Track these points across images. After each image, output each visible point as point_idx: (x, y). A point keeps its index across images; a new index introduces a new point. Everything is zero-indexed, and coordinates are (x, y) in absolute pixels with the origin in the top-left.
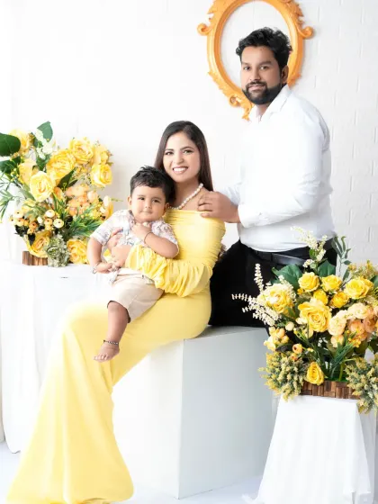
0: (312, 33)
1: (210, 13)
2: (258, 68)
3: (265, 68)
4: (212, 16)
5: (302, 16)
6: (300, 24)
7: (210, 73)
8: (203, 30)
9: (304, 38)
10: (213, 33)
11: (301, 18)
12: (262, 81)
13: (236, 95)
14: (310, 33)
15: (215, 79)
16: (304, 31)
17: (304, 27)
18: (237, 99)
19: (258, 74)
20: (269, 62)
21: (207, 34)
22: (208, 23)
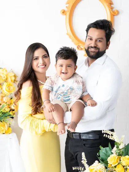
0: (118, 13)
1: (67, 4)
2: (96, 41)
3: (99, 41)
4: (68, 5)
5: (113, 4)
6: (112, 8)
7: (67, 34)
8: (63, 12)
9: (114, 15)
10: (68, 14)
11: (112, 6)
12: (98, 47)
13: (80, 45)
14: (117, 13)
15: (70, 37)
16: (114, 12)
17: (114, 10)
18: (81, 47)
19: (96, 44)
20: (102, 38)
21: (66, 14)
22: (66, 9)
